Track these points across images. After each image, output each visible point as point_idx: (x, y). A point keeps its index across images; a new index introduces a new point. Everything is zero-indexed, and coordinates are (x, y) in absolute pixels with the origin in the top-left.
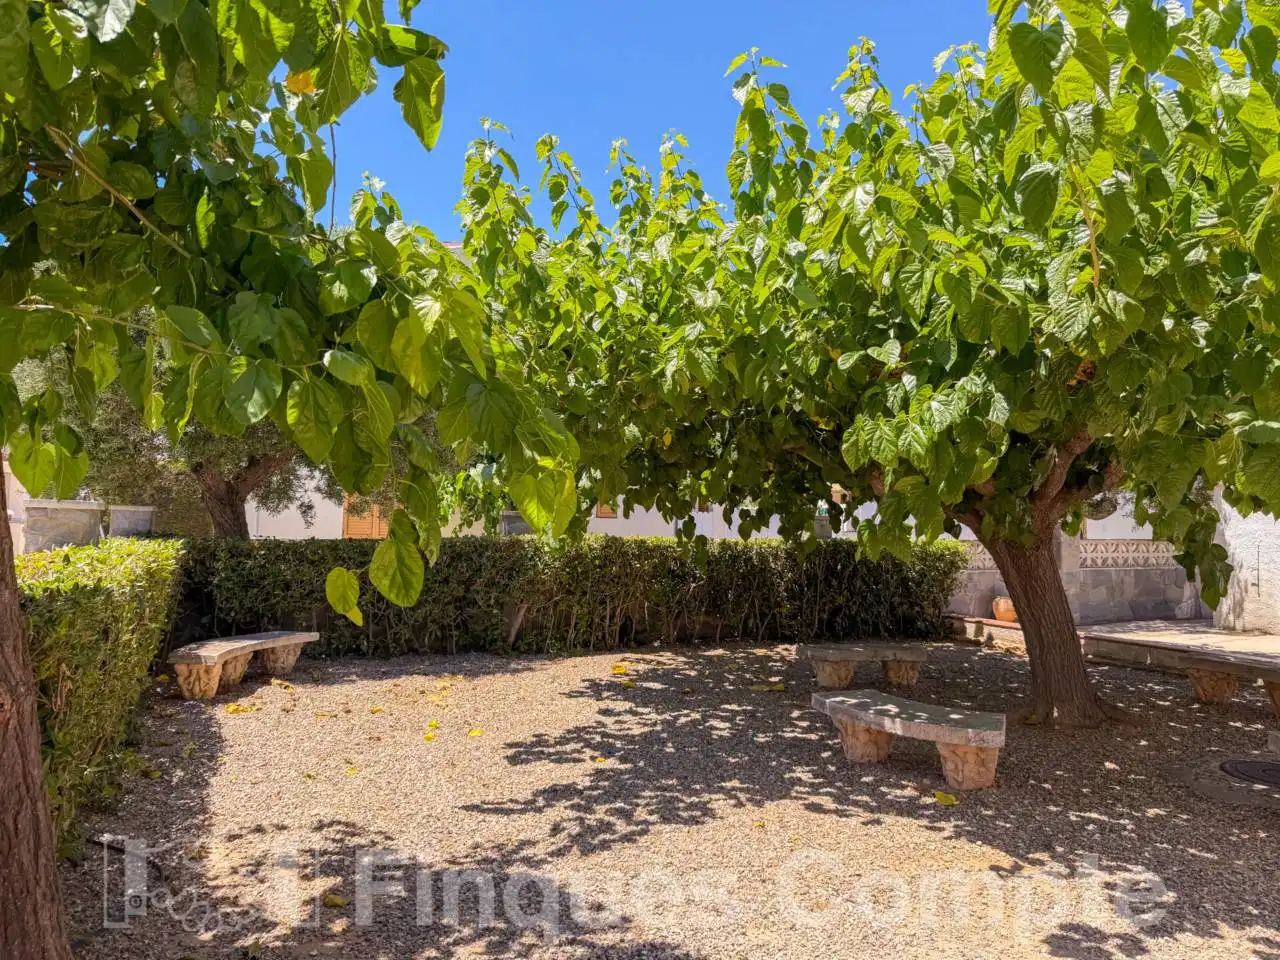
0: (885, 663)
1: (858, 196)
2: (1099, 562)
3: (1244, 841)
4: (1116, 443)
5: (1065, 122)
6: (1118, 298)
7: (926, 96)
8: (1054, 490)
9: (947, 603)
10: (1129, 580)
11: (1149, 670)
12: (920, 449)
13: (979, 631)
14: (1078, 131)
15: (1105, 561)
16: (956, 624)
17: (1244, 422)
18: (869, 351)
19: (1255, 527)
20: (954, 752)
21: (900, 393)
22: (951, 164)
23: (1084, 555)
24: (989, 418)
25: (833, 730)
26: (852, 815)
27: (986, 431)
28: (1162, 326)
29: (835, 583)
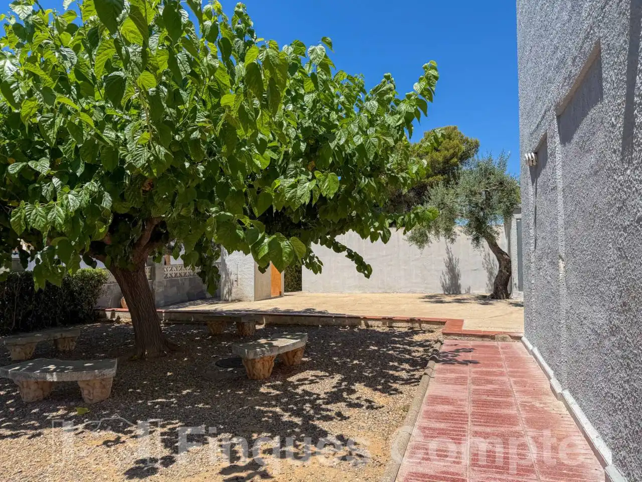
0: (55, 341)
1: (7, 65)
2: (173, 275)
3: (222, 395)
4: (166, 220)
5: (127, 52)
6: (161, 149)
7: (59, 18)
8: (144, 242)
9: (96, 303)
10: (187, 283)
11: (193, 324)
12: (61, 221)
13: (113, 315)
14: (134, 59)
15: (176, 274)
16: (101, 313)
17: (216, 212)
18: (30, 163)
19: (236, 257)
20: (88, 384)
21: (50, 189)
22: (75, 61)
23: (166, 273)
24: (102, 205)
25: (15, 387)
26: (21, 436)
27: (101, 212)
28: (185, 165)
29: (27, 298)
